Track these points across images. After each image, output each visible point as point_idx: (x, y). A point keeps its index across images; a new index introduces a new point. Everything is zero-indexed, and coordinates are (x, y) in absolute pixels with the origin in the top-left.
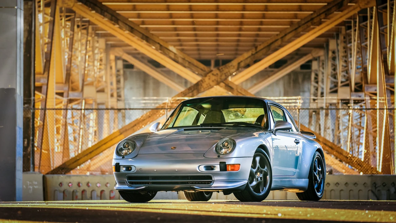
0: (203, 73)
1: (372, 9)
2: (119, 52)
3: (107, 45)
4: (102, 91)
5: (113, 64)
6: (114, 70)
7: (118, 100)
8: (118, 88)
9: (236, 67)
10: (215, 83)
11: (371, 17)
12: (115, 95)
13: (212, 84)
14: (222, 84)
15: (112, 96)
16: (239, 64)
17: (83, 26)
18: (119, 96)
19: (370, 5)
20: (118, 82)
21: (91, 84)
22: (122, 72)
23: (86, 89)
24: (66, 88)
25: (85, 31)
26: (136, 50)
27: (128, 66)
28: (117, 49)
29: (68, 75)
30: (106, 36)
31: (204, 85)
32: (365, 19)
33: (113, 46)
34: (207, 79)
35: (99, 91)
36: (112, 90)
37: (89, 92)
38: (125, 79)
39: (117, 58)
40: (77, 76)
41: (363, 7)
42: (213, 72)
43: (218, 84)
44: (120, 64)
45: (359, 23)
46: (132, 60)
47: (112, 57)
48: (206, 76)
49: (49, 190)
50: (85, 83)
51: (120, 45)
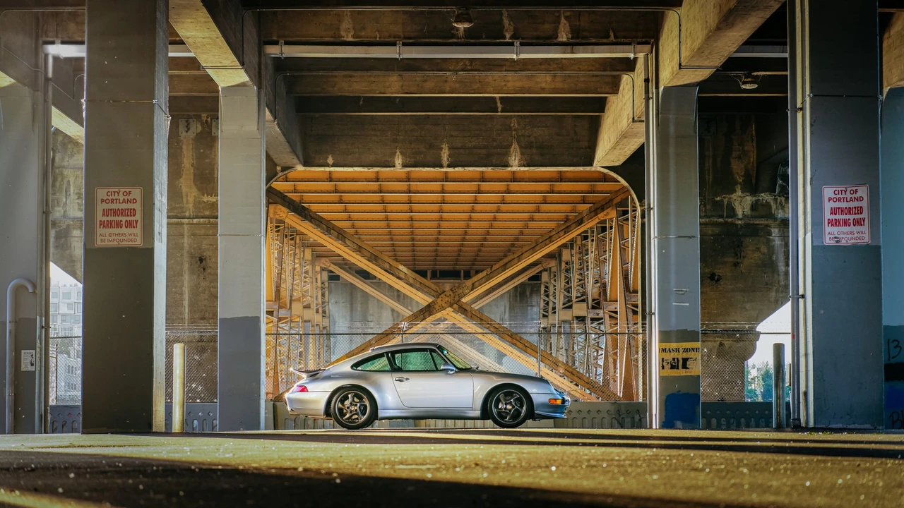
0: (435, 294)
1: (611, 220)
2: (325, 263)
3: (312, 254)
4: (307, 307)
5: (319, 276)
6: (319, 284)
7: (323, 316)
8: (323, 303)
9: (470, 288)
10: (448, 303)
11: (611, 228)
12: (320, 310)
13: (444, 305)
14: (455, 306)
15: (317, 312)
16: (473, 284)
17: (291, 235)
18: (324, 312)
19: (609, 217)
20: (323, 295)
21: (298, 300)
22: (326, 284)
23: (294, 305)
24: (277, 307)
25: (292, 242)
26: (344, 259)
27: (334, 278)
28: (323, 260)
29: (278, 291)
30: (313, 246)
31: (437, 307)
32: (604, 229)
33: (319, 256)
34: (439, 300)
35: (305, 307)
36: (317, 305)
37: (297, 308)
38: (330, 293)
39: (323, 269)
40: (285, 294)
41: (602, 219)
42: (445, 293)
43: (451, 306)
44: (325, 275)
45: (598, 234)
46: (338, 271)
47: (318, 268)
48: (438, 297)
49: (280, 418)
50: (293, 298)
51: (329, 255)
